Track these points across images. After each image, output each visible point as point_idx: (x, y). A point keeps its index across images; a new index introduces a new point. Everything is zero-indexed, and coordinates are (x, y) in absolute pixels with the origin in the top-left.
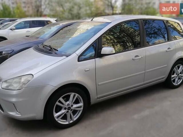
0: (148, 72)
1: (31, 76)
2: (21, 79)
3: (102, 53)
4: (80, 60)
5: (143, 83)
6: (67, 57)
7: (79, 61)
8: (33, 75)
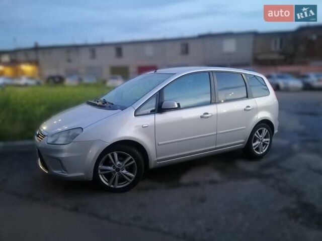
0: (220, 133)
1: (81, 129)
2: (69, 133)
3: (163, 107)
4: (137, 114)
5: (215, 147)
6: (122, 110)
7: (135, 116)
8: (82, 129)
